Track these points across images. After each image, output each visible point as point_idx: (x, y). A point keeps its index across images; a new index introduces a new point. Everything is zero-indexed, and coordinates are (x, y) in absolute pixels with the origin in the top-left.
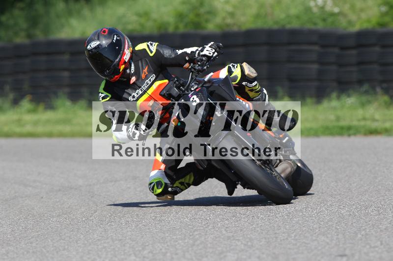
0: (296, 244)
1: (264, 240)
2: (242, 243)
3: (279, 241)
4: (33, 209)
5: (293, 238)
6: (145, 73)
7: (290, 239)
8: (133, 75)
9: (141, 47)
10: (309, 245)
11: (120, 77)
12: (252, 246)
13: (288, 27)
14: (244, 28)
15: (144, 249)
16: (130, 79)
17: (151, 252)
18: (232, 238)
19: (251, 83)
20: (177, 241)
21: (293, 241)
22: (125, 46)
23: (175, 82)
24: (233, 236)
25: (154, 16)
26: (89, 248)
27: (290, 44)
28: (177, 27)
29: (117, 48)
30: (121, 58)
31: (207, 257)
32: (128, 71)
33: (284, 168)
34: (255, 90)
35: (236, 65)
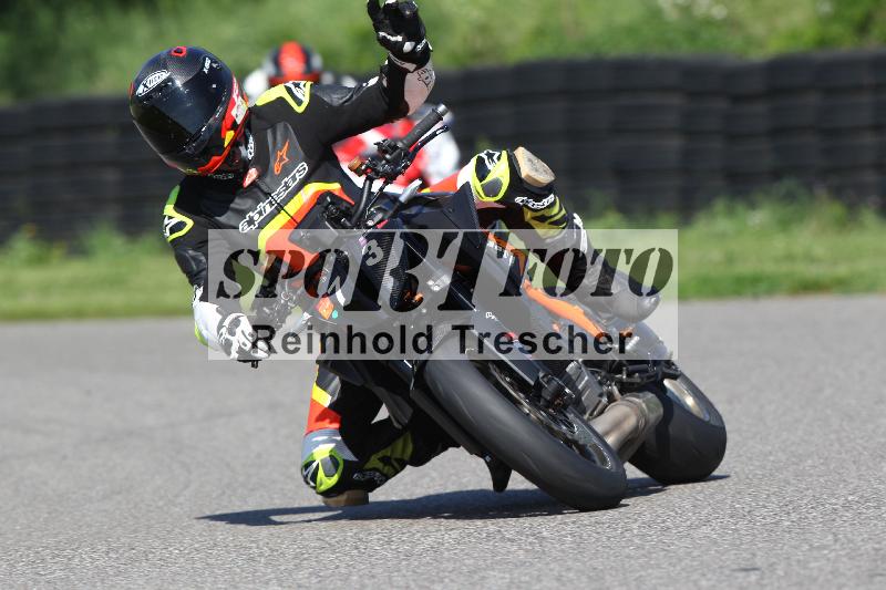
6: (282, 160)
11: (224, 162)
19: (539, 198)
30: (224, 112)
32: (242, 151)
33: (618, 418)
34: (552, 217)
35: (497, 154)
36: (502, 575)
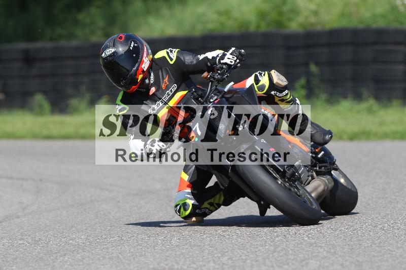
0: (380, 252)
1: (347, 247)
2: (325, 250)
3: (363, 247)
4: (110, 213)
5: (377, 245)
6: (166, 83)
7: (374, 246)
8: (152, 85)
9: (161, 54)
10: (394, 253)
11: (138, 88)
12: (335, 253)
13: (374, 26)
14: (328, 27)
15: (223, 255)
16: (150, 90)
17: (230, 259)
18: (315, 245)
19: (281, 92)
20: (257, 248)
21: (377, 248)
22: (143, 54)
23: (193, 94)
24: (315, 243)
25: (236, 14)
26: (167, 254)
27: (375, 43)
28: (258, 26)
29: (134, 55)
30: (139, 66)
31: (288, 264)
32: (147, 81)
33: (316, 186)
34: (287, 99)
35: (263, 73)
36: (316, 262)
